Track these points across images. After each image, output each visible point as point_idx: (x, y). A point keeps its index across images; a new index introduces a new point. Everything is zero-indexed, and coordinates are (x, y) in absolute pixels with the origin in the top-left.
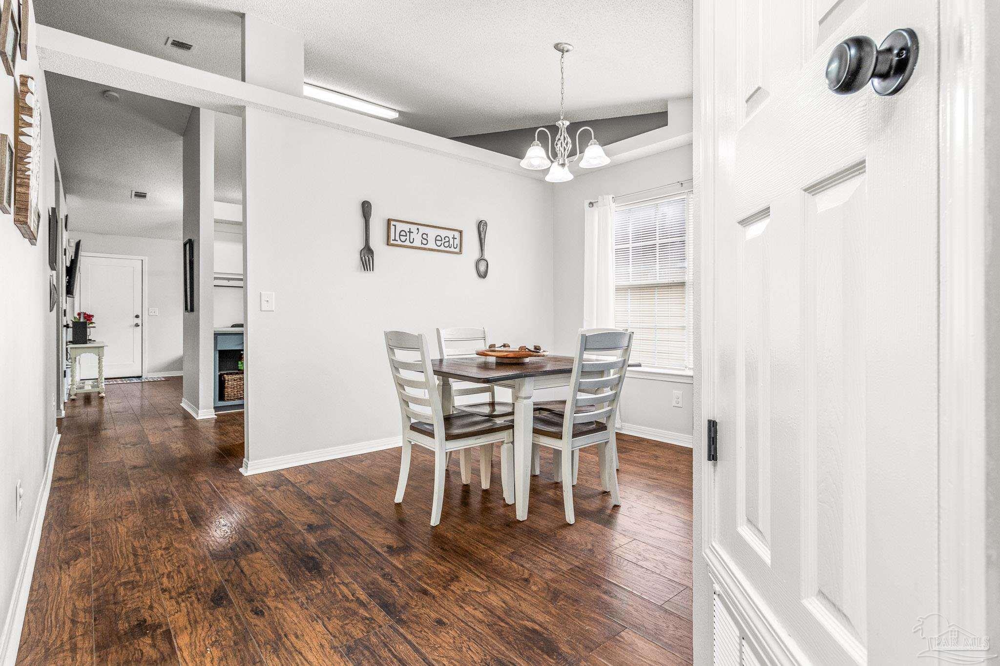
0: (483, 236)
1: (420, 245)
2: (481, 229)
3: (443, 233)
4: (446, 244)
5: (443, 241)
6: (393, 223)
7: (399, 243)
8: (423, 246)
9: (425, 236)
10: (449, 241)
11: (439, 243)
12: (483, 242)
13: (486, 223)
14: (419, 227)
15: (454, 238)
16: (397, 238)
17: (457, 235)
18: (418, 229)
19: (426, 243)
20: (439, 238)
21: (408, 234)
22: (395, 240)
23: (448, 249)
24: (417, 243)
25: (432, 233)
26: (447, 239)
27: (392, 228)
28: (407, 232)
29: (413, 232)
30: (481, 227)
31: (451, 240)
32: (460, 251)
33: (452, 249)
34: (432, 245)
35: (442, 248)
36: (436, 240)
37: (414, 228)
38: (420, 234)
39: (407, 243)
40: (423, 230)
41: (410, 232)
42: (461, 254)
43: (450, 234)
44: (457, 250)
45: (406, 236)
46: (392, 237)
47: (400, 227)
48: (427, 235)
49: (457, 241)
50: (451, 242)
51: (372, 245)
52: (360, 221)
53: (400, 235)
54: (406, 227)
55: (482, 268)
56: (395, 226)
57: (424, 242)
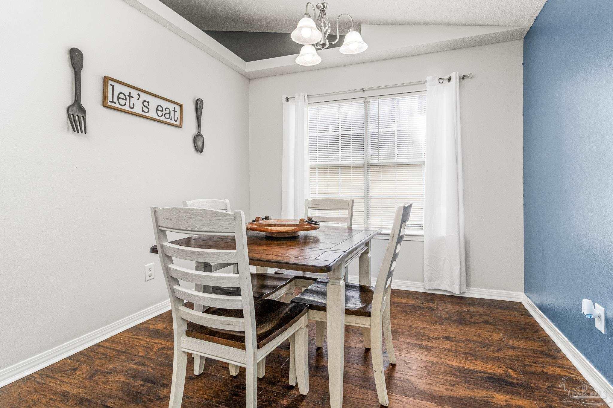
0: (199, 113)
1: (140, 112)
2: (198, 106)
3: (165, 104)
4: (167, 116)
5: (164, 112)
6: (110, 82)
7: (117, 105)
8: (144, 114)
9: (146, 104)
10: (170, 113)
11: (160, 113)
12: (200, 118)
13: (202, 101)
14: (141, 93)
15: (174, 111)
16: (115, 100)
17: (177, 108)
18: (139, 95)
19: (147, 111)
20: (160, 108)
21: (128, 98)
22: (112, 102)
23: (169, 121)
24: (138, 110)
25: (154, 102)
26: (168, 111)
27: (110, 88)
28: (127, 96)
29: (133, 97)
30: (199, 105)
31: (172, 113)
32: (180, 124)
33: (172, 122)
34: (152, 114)
35: (163, 119)
36: (157, 110)
37: (134, 93)
38: (141, 100)
39: (127, 108)
40: (144, 96)
41: (130, 96)
42: (182, 127)
43: (171, 106)
44: (178, 123)
45: (126, 99)
46: (110, 98)
47: (118, 88)
48: (148, 103)
49: (177, 114)
50: (172, 114)
51: (84, 103)
52: (67, 72)
53: (118, 98)
54: (126, 91)
55: (200, 144)
56: (113, 86)
57: (146, 110)
